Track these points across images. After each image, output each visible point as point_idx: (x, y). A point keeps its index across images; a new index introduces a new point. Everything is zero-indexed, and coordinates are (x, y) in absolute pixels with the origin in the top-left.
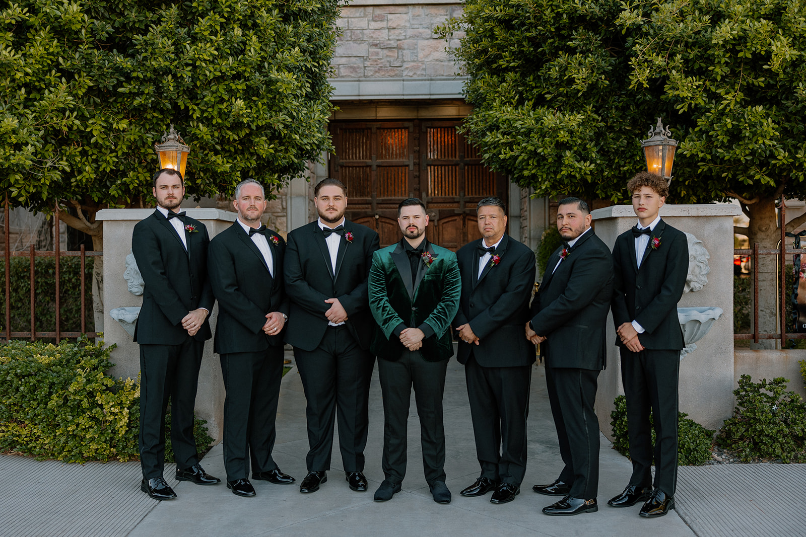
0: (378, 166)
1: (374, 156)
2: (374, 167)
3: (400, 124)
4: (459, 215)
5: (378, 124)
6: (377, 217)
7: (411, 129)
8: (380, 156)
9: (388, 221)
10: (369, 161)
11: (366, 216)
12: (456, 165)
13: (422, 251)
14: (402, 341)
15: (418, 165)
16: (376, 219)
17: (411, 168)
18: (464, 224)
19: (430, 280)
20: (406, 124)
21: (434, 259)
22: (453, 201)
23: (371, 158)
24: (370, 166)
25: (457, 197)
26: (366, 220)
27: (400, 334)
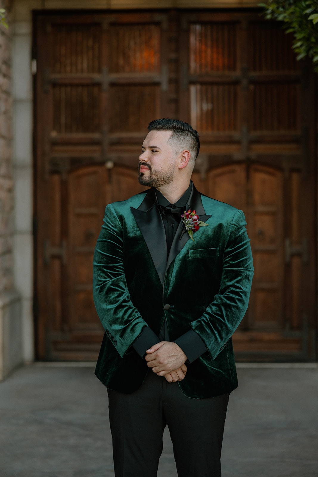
0: (113, 85)
1: (105, 68)
2: (105, 86)
3: (147, 17)
4: (239, 162)
5: (112, 18)
6: (110, 165)
7: (165, 25)
8: (115, 68)
9: (127, 171)
10: (97, 77)
11: (92, 163)
12: (236, 83)
13: (183, 209)
14: (149, 364)
15: (175, 82)
16: (109, 170)
17: (165, 86)
18: (248, 177)
19: (198, 259)
20: (158, 17)
21: (203, 224)
22: (231, 141)
23: (100, 71)
24: (98, 85)
25: (236, 135)
26: (91, 169)
27: (146, 354)
